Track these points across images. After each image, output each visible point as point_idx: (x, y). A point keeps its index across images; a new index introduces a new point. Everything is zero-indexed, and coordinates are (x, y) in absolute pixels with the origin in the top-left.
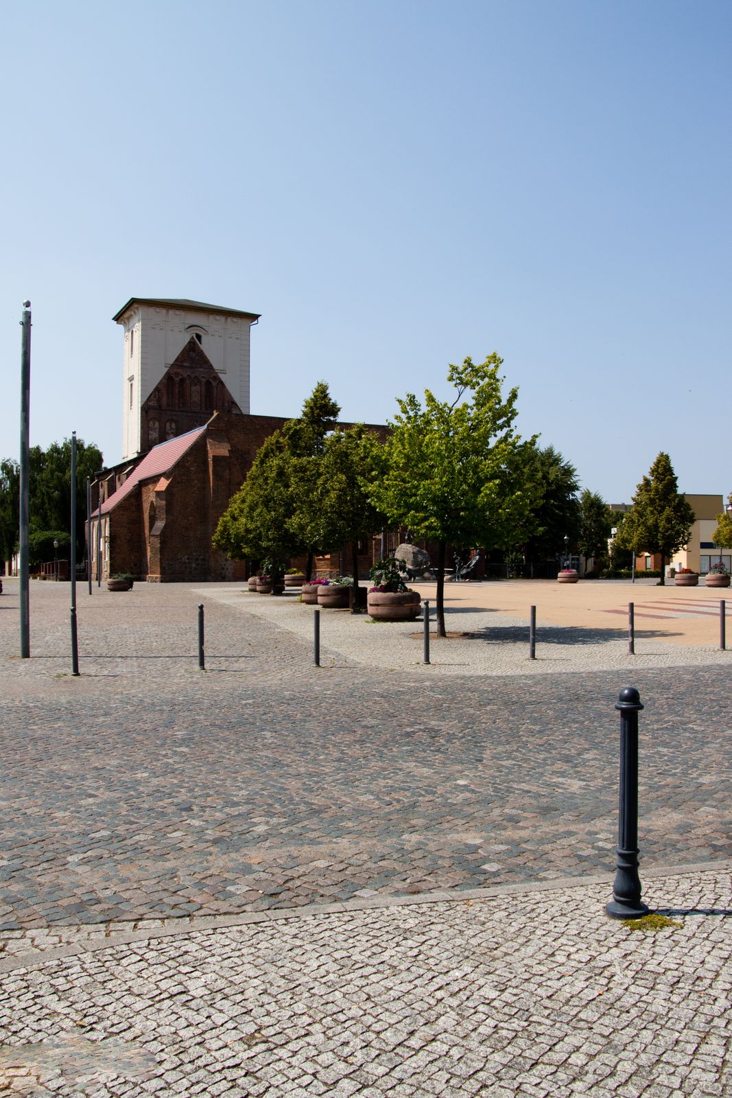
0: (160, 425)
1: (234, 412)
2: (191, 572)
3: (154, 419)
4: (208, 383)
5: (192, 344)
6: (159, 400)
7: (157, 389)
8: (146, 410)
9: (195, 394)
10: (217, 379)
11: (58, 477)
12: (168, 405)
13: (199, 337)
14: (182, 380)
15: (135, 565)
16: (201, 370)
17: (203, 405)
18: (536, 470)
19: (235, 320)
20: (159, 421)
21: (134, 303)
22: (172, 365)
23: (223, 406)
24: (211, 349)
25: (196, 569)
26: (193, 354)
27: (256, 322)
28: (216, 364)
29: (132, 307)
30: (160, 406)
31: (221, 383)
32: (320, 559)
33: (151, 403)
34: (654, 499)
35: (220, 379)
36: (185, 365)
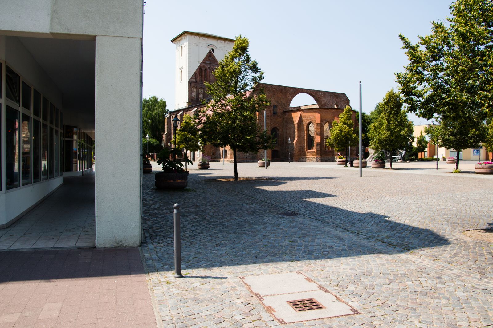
0: (196, 90)
2: (247, 158)
3: (193, 87)
5: (210, 53)
6: (196, 78)
7: (195, 74)
8: (190, 83)
9: (211, 76)
11: (150, 113)
12: (200, 81)
13: (213, 50)
14: (206, 70)
15: (213, 154)
16: (214, 65)
19: (228, 43)
20: (196, 88)
21: (185, 33)
22: (202, 62)
24: (218, 55)
25: (249, 156)
26: (210, 58)
30: (196, 81)
32: (309, 152)
33: (192, 80)
36: (207, 62)
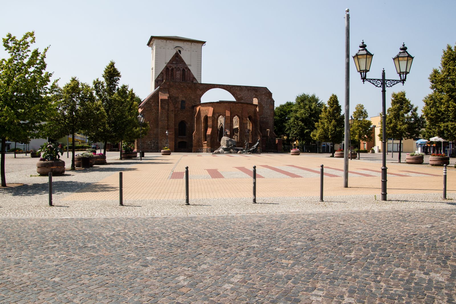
1: (194, 82)
2: (151, 148)
4: (184, 70)
5: (177, 54)
6: (163, 77)
7: (162, 73)
8: (157, 81)
9: (178, 74)
10: (187, 68)
12: (166, 79)
13: (180, 51)
14: (173, 69)
16: (181, 65)
17: (181, 79)
18: (306, 105)
19: (195, 44)
21: (152, 38)
22: (168, 63)
23: (190, 79)
24: (185, 56)
25: (153, 147)
26: (177, 58)
27: (204, 44)
28: (187, 62)
29: (152, 40)
30: (163, 80)
31: (189, 70)
32: (205, 143)
33: (159, 79)
34: (328, 116)
35: (188, 68)
36: (173, 62)
